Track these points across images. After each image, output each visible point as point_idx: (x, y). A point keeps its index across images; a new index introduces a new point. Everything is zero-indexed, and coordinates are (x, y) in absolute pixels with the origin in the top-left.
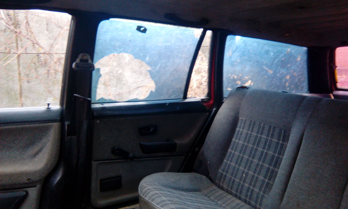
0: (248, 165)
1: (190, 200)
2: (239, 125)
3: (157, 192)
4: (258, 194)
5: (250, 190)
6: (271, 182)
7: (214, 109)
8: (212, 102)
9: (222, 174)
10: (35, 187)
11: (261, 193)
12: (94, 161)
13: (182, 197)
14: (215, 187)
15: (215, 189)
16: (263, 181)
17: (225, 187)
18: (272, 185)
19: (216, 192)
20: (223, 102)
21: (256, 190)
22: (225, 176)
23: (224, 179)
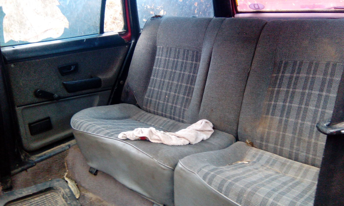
0: (170, 87)
1: (122, 124)
2: (157, 53)
3: (90, 123)
4: (180, 109)
5: (173, 108)
6: (190, 98)
7: (133, 41)
8: (129, 34)
9: (148, 99)
11: (183, 108)
12: (18, 107)
13: (114, 124)
14: (143, 112)
15: (143, 114)
16: (183, 98)
17: (152, 110)
18: (191, 100)
19: (144, 116)
20: (140, 34)
21: (178, 106)
22: (151, 100)
23: (150, 103)
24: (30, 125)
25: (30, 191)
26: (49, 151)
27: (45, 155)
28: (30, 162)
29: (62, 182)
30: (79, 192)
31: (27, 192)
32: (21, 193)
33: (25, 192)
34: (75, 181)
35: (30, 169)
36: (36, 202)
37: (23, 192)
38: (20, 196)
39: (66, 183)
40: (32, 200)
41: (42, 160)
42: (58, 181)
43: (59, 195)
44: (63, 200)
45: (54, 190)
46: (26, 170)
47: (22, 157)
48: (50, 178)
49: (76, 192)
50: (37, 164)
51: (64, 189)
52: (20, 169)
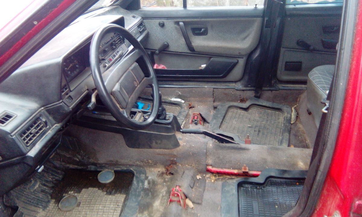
3: (320, 75)
10: (243, 58)
12: (283, 48)
24: (286, 62)
25: (268, 104)
26: (292, 85)
27: (287, 87)
28: (277, 87)
29: (289, 109)
30: (295, 120)
31: (266, 104)
32: (263, 103)
33: (265, 104)
34: (298, 113)
35: (274, 91)
36: (268, 112)
37: (264, 103)
38: (261, 104)
39: (291, 111)
40: (267, 110)
41: (284, 89)
42: (287, 107)
43: (283, 116)
44: (283, 120)
45: (282, 111)
46: (272, 91)
47: (273, 82)
48: (284, 103)
49: (293, 120)
50: (280, 90)
51: (288, 113)
52: (269, 88)
